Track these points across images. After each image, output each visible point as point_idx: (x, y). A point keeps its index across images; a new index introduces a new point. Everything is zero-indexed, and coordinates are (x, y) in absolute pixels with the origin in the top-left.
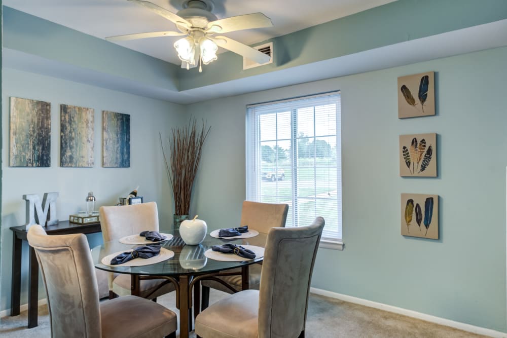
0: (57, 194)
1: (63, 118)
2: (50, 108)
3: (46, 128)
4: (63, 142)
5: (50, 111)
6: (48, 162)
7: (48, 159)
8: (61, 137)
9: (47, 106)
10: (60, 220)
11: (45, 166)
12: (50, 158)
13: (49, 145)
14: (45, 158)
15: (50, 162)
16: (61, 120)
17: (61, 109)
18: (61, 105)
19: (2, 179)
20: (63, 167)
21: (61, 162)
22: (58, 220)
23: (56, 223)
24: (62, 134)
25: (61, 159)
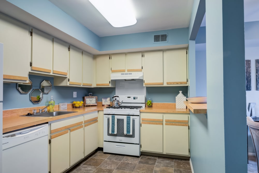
0: (255, 104)
1: (257, 66)
2: (250, 62)
3: (249, 72)
4: (257, 78)
5: (250, 64)
6: (250, 88)
7: (250, 87)
8: (256, 76)
9: (249, 62)
10: (257, 117)
11: (249, 90)
12: (251, 86)
13: (250, 80)
14: (249, 86)
15: (251, 88)
16: (256, 67)
17: (256, 62)
18: (256, 60)
19: (246, 95)
20: (257, 90)
21: (256, 88)
22: (256, 117)
23: (255, 118)
24: (257, 74)
25: (257, 86)
